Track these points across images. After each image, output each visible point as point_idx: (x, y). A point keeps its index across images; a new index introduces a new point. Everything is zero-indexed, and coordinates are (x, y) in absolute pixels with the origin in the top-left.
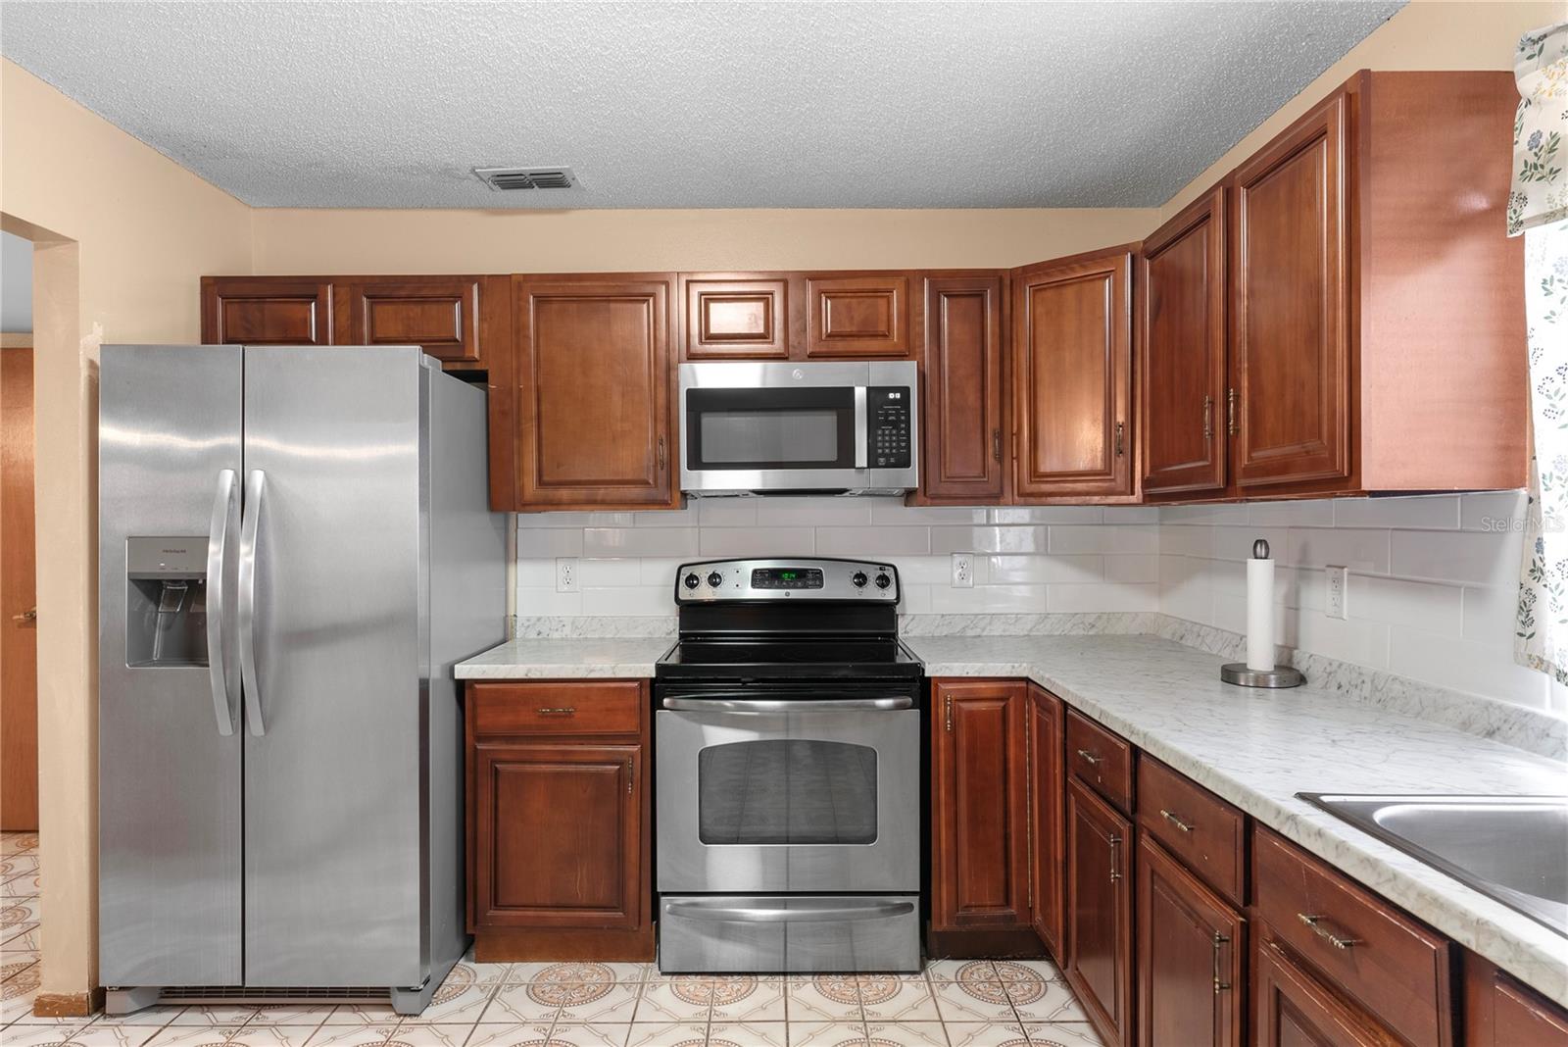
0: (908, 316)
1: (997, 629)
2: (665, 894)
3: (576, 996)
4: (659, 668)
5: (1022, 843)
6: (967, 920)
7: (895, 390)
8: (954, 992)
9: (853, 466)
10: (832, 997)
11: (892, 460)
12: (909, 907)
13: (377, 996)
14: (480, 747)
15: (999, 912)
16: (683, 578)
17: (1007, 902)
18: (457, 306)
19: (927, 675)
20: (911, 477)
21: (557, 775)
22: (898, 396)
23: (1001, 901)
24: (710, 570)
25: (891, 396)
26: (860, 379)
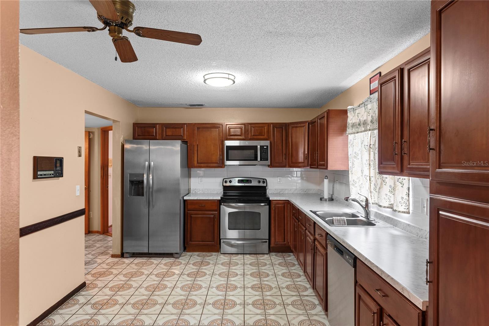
0: (268, 132)
1: (286, 192)
2: (222, 239)
3: (206, 256)
4: (221, 198)
5: (287, 230)
6: (277, 244)
7: (265, 146)
8: (274, 256)
9: (257, 160)
10: (252, 257)
11: (265, 159)
12: (266, 242)
13: (170, 255)
14: (188, 212)
15: (283, 243)
16: (224, 181)
17: (284, 241)
18: (182, 129)
19: (270, 199)
20: (268, 162)
21: (202, 217)
22: (266, 147)
23: (283, 241)
24: (230, 180)
25: (265, 147)
26: (258, 144)
